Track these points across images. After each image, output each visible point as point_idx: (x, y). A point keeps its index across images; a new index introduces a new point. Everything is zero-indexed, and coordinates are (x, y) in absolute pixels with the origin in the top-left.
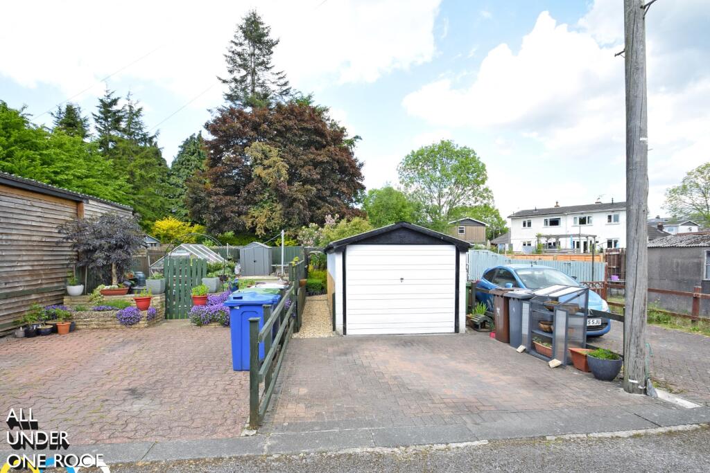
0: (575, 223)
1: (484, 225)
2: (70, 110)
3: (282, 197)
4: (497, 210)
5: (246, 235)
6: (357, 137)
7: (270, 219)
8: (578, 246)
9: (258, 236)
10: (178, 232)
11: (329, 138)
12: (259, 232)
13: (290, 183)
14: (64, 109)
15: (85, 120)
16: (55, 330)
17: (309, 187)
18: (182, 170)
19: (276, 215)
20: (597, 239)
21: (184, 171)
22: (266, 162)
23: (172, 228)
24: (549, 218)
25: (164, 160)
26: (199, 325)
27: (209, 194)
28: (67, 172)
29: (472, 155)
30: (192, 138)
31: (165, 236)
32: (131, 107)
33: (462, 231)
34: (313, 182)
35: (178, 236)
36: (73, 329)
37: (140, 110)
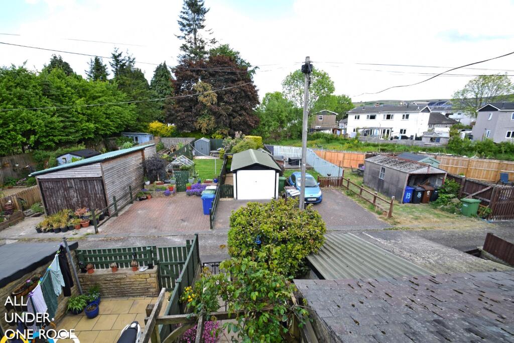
0: (384, 118)
1: (335, 114)
2: (97, 60)
3: (214, 114)
4: (350, 99)
5: (197, 132)
6: (256, 67)
7: (208, 125)
8: (384, 132)
9: (202, 133)
10: (161, 129)
11: (239, 76)
12: (203, 131)
13: (218, 104)
14: (94, 60)
15: (105, 65)
16: (147, 198)
17: (229, 107)
18: (157, 87)
19: (212, 122)
20: (393, 130)
21: (158, 88)
22: (205, 93)
23: (158, 127)
24: (369, 115)
25: (146, 80)
26: (189, 196)
27: (177, 112)
28: (110, 108)
29: (326, 76)
30: (160, 65)
31: (155, 132)
32: (129, 58)
33: (321, 119)
34: (230, 104)
35: (162, 131)
36: (151, 197)
37: (134, 59)
